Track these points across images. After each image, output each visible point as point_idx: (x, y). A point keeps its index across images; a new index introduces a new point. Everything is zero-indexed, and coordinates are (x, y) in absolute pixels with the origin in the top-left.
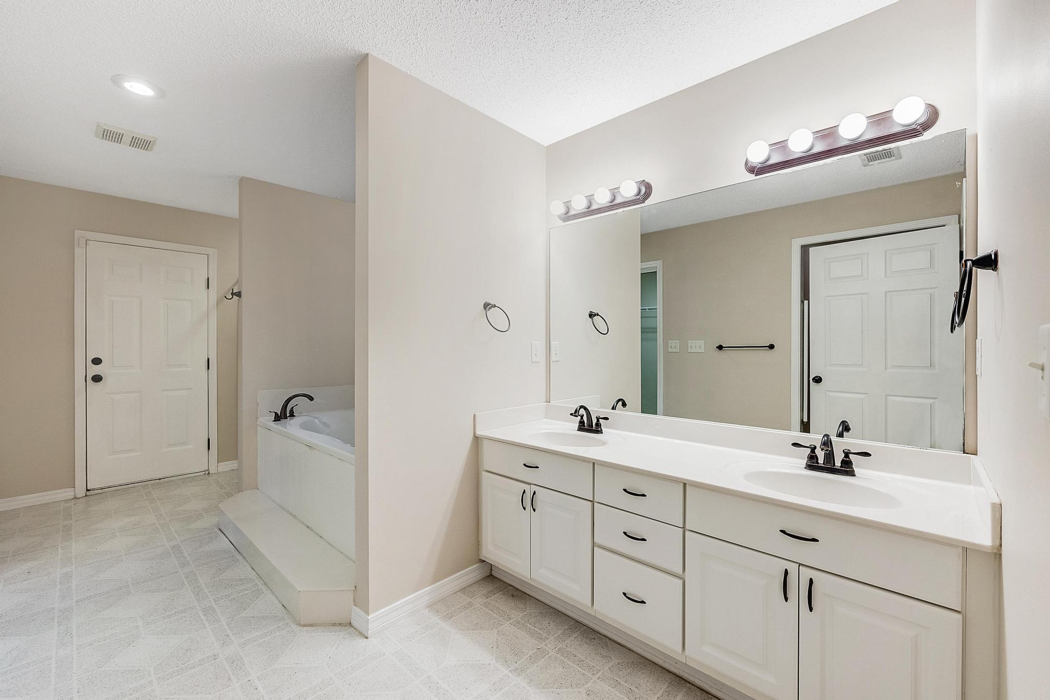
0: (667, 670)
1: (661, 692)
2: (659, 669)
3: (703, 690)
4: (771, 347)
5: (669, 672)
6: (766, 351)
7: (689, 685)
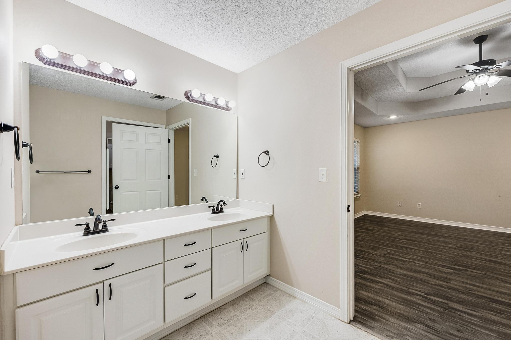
0: (196, 320)
1: (206, 325)
2: (193, 323)
3: (211, 312)
4: (89, 172)
5: (197, 319)
6: (86, 174)
7: (206, 316)
